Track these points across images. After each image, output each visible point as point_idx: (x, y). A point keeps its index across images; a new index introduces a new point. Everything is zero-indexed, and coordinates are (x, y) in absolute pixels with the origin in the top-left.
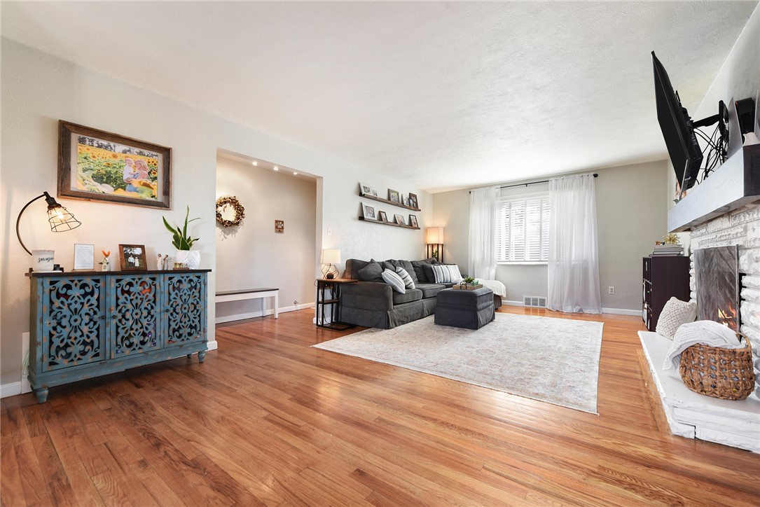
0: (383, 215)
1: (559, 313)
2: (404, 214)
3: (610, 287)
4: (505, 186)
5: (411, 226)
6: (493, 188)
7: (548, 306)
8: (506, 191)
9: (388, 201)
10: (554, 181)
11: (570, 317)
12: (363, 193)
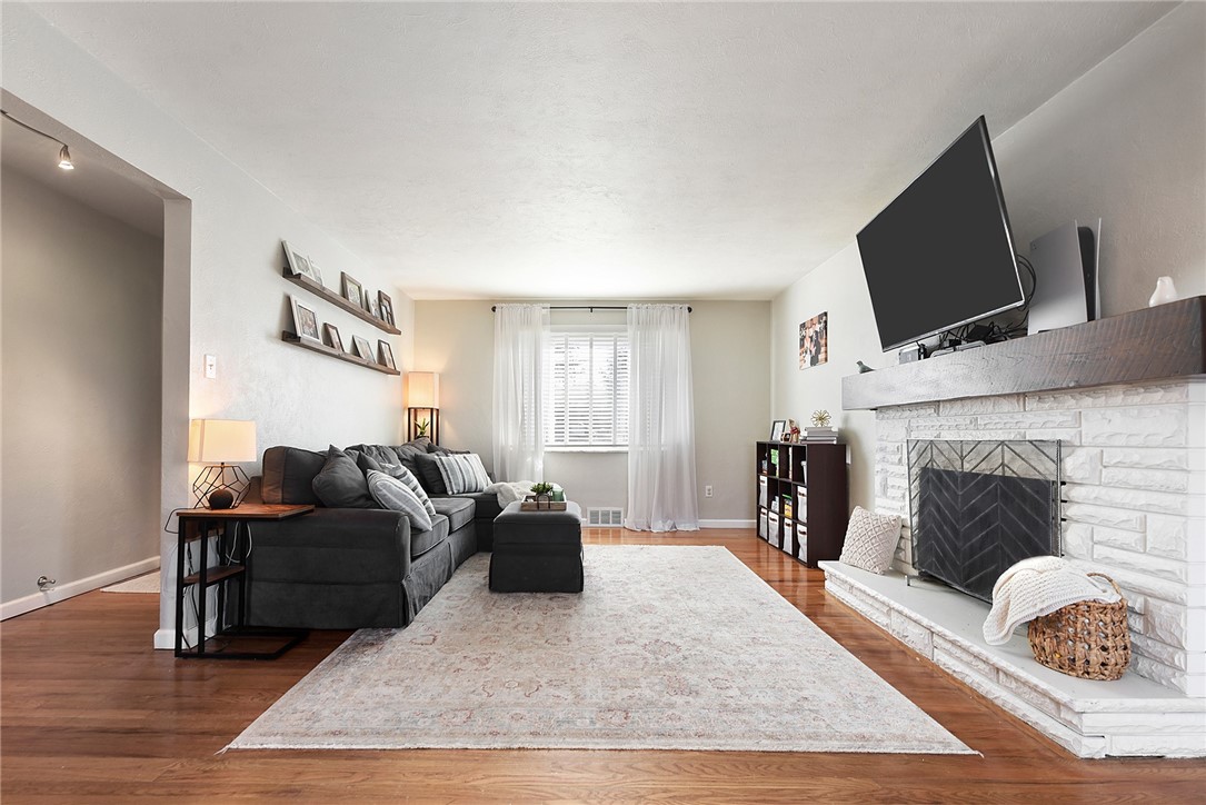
0: (333, 332)
1: (645, 535)
2: (369, 336)
3: (708, 487)
4: (559, 307)
5: (383, 364)
6: (537, 307)
7: (627, 522)
8: (559, 314)
9: (340, 300)
10: (634, 309)
11: (660, 540)
12: (296, 270)
